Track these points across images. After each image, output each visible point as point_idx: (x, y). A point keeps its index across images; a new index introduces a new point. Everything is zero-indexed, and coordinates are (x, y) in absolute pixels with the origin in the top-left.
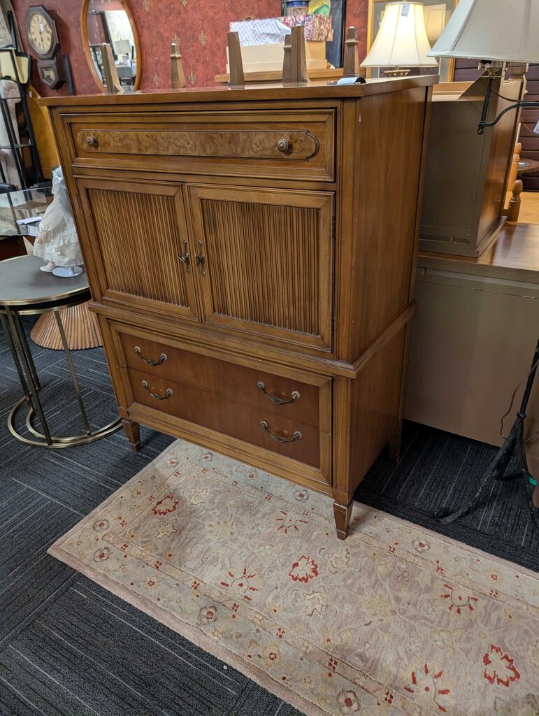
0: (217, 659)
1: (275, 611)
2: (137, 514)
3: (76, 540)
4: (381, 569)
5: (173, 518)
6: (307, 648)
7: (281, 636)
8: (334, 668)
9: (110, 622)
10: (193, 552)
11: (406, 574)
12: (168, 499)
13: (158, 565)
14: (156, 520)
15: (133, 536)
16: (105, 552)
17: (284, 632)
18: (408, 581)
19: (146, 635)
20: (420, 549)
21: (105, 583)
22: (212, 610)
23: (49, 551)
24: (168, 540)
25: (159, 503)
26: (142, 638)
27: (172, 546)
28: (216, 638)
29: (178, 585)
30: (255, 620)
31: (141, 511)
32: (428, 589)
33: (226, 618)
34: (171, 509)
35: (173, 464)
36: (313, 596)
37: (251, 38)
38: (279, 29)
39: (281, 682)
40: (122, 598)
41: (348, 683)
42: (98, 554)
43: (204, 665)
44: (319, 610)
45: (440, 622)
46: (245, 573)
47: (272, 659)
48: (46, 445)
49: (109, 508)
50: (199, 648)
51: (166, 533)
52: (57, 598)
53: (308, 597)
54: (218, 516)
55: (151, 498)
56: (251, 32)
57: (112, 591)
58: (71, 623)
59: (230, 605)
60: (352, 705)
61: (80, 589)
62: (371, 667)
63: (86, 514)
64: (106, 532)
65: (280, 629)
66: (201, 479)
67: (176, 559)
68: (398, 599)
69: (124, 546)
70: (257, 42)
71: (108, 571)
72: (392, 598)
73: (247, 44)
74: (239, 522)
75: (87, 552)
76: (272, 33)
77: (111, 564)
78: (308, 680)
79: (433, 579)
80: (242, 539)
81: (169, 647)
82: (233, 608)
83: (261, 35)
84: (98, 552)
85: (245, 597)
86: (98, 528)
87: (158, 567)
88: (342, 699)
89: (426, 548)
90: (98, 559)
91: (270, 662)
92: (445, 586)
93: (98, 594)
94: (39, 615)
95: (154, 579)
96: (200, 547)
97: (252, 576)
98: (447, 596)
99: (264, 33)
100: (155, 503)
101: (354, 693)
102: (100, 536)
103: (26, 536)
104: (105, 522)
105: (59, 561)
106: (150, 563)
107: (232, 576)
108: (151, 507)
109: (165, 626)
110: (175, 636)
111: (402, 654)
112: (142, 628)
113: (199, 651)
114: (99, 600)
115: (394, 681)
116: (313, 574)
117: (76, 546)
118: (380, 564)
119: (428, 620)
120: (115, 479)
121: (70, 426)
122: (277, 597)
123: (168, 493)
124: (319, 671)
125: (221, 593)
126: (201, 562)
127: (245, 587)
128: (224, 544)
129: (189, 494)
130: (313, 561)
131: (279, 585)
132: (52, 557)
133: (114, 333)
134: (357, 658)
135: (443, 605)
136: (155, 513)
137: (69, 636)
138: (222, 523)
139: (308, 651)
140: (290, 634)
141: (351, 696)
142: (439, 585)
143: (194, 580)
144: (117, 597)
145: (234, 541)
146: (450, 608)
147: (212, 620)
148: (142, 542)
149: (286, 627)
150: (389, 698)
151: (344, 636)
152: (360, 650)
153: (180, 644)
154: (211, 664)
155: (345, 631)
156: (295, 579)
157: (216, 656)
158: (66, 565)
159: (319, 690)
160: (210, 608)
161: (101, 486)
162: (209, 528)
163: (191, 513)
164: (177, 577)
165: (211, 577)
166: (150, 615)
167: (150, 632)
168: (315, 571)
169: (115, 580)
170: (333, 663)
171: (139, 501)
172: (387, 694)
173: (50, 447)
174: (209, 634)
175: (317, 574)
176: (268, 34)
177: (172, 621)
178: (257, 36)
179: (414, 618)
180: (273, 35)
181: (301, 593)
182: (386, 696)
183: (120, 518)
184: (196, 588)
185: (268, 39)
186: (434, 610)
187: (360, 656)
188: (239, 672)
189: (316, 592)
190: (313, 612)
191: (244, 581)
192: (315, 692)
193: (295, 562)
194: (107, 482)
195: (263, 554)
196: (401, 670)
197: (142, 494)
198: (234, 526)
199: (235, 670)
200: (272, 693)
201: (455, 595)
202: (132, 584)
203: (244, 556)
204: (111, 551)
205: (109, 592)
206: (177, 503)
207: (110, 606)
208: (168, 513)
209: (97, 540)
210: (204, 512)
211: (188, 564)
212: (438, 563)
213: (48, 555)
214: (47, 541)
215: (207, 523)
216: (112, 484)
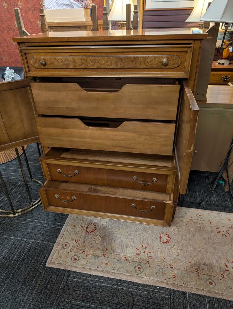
0: (152, 286)
1: (164, 258)
2: (80, 236)
3: (58, 256)
4: (192, 229)
5: (98, 233)
6: (184, 268)
7: (172, 267)
8: (198, 272)
9: (98, 287)
10: (116, 244)
11: (201, 228)
12: (90, 225)
13: (104, 255)
14: (90, 236)
15: (84, 246)
16: (76, 257)
17: (172, 265)
18: (203, 231)
19: (117, 287)
20: (200, 217)
21: (85, 271)
22: (139, 266)
23: (47, 265)
24: (102, 243)
25: (87, 228)
26: (116, 289)
27: (105, 245)
28: (148, 277)
29: (118, 261)
30: (159, 264)
31: (81, 234)
32: (212, 232)
33: (147, 268)
34: (94, 229)
36: (174, 247)
37: (56, 5)
38: (70, 2)
39: (183, 285)
40: (97, 275)
41: (206, 276)
42: (73, 259)
43: (149, 290)
44: (180, 252)
45: (222, 242)
46: (143, 247)
47: (175, 278)
48: (12, 215)
49: (64, 236)
50: (143, 284)
51: (99, 240)
52: (65, 285)
53: (173, 248)
54: (117, 226)
55: (82, 227)
56: (56, 3)
57: (90, 274)
58: (79, 294)
59: (145, 262)
60: (212, 284)
61: (73, 277)
62: (210, 267)
63: (55, 243)
64: (70, 248)
65: (170, 265)
67: (111, 250)
68: (204, 239)
69: (83, 251)
70: (59, 8)
71: (83, 265)
72: (202, 239)
73: (54, 9)
74: (127, 226)
75: (67, 260)
76: (67, 4)
77: (82, 261)
78: (192, 281)
79: (211, 227)
80: (133, 233)
81: (130, 288)
82: (147, 263)
83: (61, 4)
84: (73, 258)
85: (149, 256)
86: (65, 247)
87: (105, 256)
88: (208, 283)
89: (202, 216)
90: (74, 261)
91: (174, 279)
92: (216, 228)
93: (83, 277)
94: (61, 296)
95: (106, 262)
96: (118, 242)
97: (147, 247)
98: (219, 232)
99: (62, 4)
100: (85, 229)
101: (211, 279)
102: (69, 250)
103: (29, 262)
104: (67, 244)
105: (55, 268)
106: (100, 255)
107: (138, 250)
108: (84, 231)
109: (123, 280)
110: (130, 283)
111: (217, 258)
112: (113, 284)
113: (144, 285)
114: (86, 279)
115: (221, 269)
116: (169, 239)
117: (60, 259)
118: (191, 227)
119: (218, 243)
120: (58, 222)
121: (18, 203)
122: (161, 253)
123: (88, 222)
124: (194, 275)
125: (139, 258)
126: (122, 248)
127: (146, 253)
128: (127, 237)
129: (98, 220)
130: (166, 234)
131: (159, 247)
132: (50, 267)
134: (204, 266)
135: (220, 236)
136: (88, 233)
137: (82, 300)
138: (120, 229)
139: (185, 269)
140: (175, 265)
141: (210, 280)
142: (214, 229)
143: (124, 257)
144: (94, 275)
145: (130, 235)
146: (222, 236)
147: (142, 271)
148: (90, 247)
149: (172, 263)
150: (223, 276)
151: (195, 258)
152: (203, 262)
153: (134, 285)
154: (152, 289)
155: (194, 257)
156: (164, 243)
157: (152, 285)
158: (60, 269)
159: (198, 283)
160: (138, 266)
161: (53, 227)
162: (116, 233)
163: (104, 228)
164: (116, 258)
165: (130, 252)
166: (113, 278)
167: (118, 285)
168: (169, 237)
169: (89, 268)
170: (197, 270)
171: (77, 229)
172: (221, 275)
173: (15, 216)
174: (144, 277)
175: (170, 238)
176: (64, 4)
177: (125, 277)
178: (59, 5)
179: (213, 243)
180: (67, 5)
181: (169, 248)
182: (221, 276)
183: (73, 240)
184: (127, 260)
185: (64, 6)
186: (218, 239)
187: (204, 264)
188: (164, 288)
189: (175, 246)
190: (178, 254)
191: (144, 250)
192: (198, 284)
193: (159, 236)
194: (55, 225)
195: (145, 237)
196: (220, 264)
197: (77, 226)
198: (127, 229)
199: (163, 287)
200: (182, 290)
201: (221, 231)
202: (98, 267)
203: (138, 240)
204: (79, 256)
205: (89, 274)
206: (95, 226)
207: (93, 280)
208: (94, 231)
209: (68, 253)
210: (110, 226)
211: (117, 250)
212: (209, 220)
213: (47, 267)
214: (42, 261)
215: (114, 231)
216: (58, 225)
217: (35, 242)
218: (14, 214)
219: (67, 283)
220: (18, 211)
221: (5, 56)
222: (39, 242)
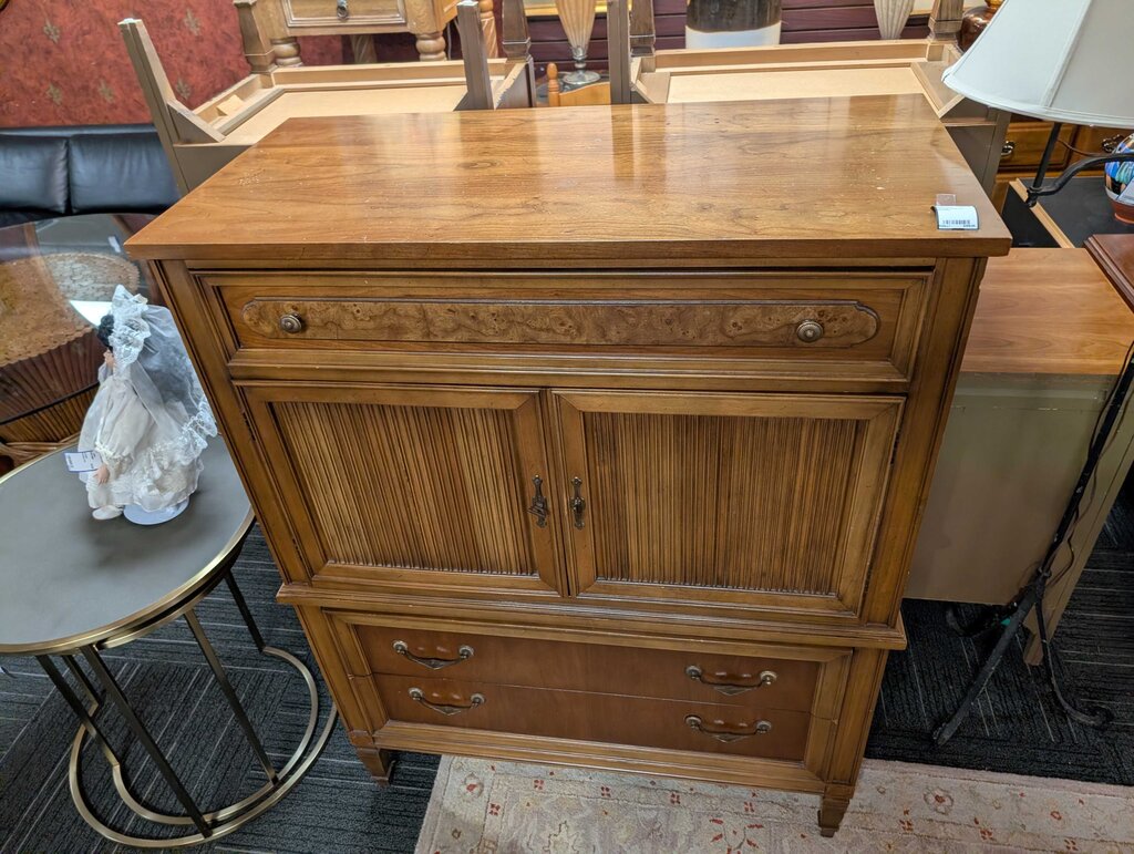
20: (941, 808)
35: (476, 790)
48: (199, 838)
66: (544, 805)
89: (948, 802)
129: (540, 846)
133: (341, 628)
173: (209, 839)
212: (977, 823)
218: (206, 830)
220: (224, 814)
221: (108, 82)
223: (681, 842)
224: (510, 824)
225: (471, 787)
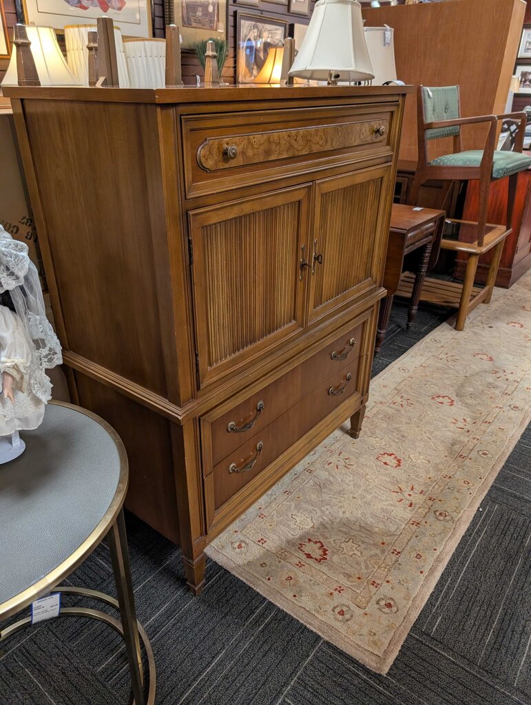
0: (476, 514)
1: (430, 478)
2: (325, 577)
3: (368, 638)
5: (332, 543)
6: (455, 466)
7: (450, 478)
8: (465, 457)
9: (464, 589)
10: (376, 525)
11: (387, 416)
12: (303, 549)
13: (396, 553)
14: (335, 558)
15: (359, 578)
16: (383, 603)
18: (393, 417)
19: (469, 560)
21: (424, 598)
22: (438, 513)
23: (383, 672)
24: (363, 546)
25: (309, 556)
26: (472, 563)
27: (370, 542)
28: (462, 512)
29: (417, 537)
30: (440, 489)
31: (321, 574)
32: (398, 411)
33: (442, 504)
34: (319, 545)
35: (243, 545)
36: (413, 459)
39: (483, 480)
40: (436, 582)
41: (473, 453)
42: (387, 610)
43: (482, 522)
44: (424, 457)
45: (420, 412)
46: (398, 492)
47: (468, 483)
50: (471, 523)
51: (354, 549)
52: (447, 648)
53: (414, 461)
54: (331, 507)
55: (300, 565)
57: (431, 592)
58: (473, 626)
59: (430, 503)
60: (486, 453)
61: (431, 624)
62: (459, 442)
63: (319, 638)
64: (353, 607)
65: (445, 477)
66: (276, 519)
67: (388, 538)
69: (373, 584)
71: (409, 596)
72: (407, 425)
74: (340, 492)
75: (385, 622)
77: (399, 594)
78: (477, 468)
79: (390, 407)
80: (361, 492)
81: (475, 543)
82: (433, 501)
84: (383, 610)
85: (420, 493)
86: (347, 616)
87: (399, 553)
88: (484, 456)
90: (394, 609)
91: (471, 484)
92: (394, 404)
93: (434, 606)
94: (471, 662)
95: (413, 554)
96: (371, 520)
97: (400, 488)
98: (402, 405)
100: (309, 561)
101: (478, 451)
102: (358, 612)
104: (337, 610)
105: (397, 656)
106: (394, 559)
107: (401, 500)
108: (318, 566)
109: (458, 546)
110: (464, 539)
111: (446, 429)
112: (463, 564)
113: (473, 524)
114: (442, 603)
115: (465, 436)
116: (393, 456)
117: (377, 637)
119: (420, 416)
120: (253, 612)
122: (418, 476)
123: (293, 549)
124: (469, 463)
125: (420, 507)
126: (389, 520)
127: (411, 493)
128: (368, 503)
129: (297, 530)
130: (381, 454)
131: (406, 474)
132: (390, 669)
134: (455, 446)
135: (408, 408)
136: (325, 559)
137: (488, 625)
138: (341, 505)
139: (457, 466)
140: (446, 473)
141: (480, 453)
143: (410, 525)
144: (435, 587)
145: (362, 497)
146: (410, 406)
147: (447, 514)
148: (367, 569)
149: (442, 474)
152: (449, 444)
153: (470, 536)
154: (480, 518)
155: (437, 448)
156: (399, 465)
157: (474, 514)
158: (402, 646)
159: (482, 464)
160: (435, 514)
162: (348, 514)
163: (326, 528)
164: (408, 537)
165: (403, 513)
166: (450, 558)
167: (465, 557)
168: (390, 455)
169: (419, 587)
170: (461, 456)
171: (302, 577)
174: (459, 516)
177: (454, 539)
179: (420, 420)
181: (411, 464)
182: (475, 440)
183: (331, 594)
184: (418, 523)
186: (413, 412)
187: (452, 445)
188: (482, 502)
189: (409, 456)
190: (427, 460)
191: (406, 493)
192: (484, 466)
193: (382, 463)
194: (257, 622)
195: (376, 480)
196: (456, 432)
197: (292, 575)
198: (346, 495)
200: (490, 487)
201: (400, 402)
202: (422, 572)
203: (380, 492)
204: (382, 597)
205: (432, 595)
206: (310, 540)
207: (447, 593)
208: (325, 547)
209: (366, 614)
210: (325, 518)
211: (393, 529)
212: (375, 402)
213: (388, 674)
214: (365, 681)
215: (341, 515)
216: (263, 615)
217: (294, 688)
219: (441, 643)
222: (299, 678)
223: (332, 479)
224: (276, 538)
225: (240, 547)
